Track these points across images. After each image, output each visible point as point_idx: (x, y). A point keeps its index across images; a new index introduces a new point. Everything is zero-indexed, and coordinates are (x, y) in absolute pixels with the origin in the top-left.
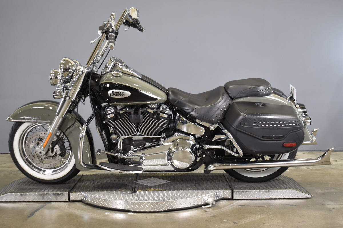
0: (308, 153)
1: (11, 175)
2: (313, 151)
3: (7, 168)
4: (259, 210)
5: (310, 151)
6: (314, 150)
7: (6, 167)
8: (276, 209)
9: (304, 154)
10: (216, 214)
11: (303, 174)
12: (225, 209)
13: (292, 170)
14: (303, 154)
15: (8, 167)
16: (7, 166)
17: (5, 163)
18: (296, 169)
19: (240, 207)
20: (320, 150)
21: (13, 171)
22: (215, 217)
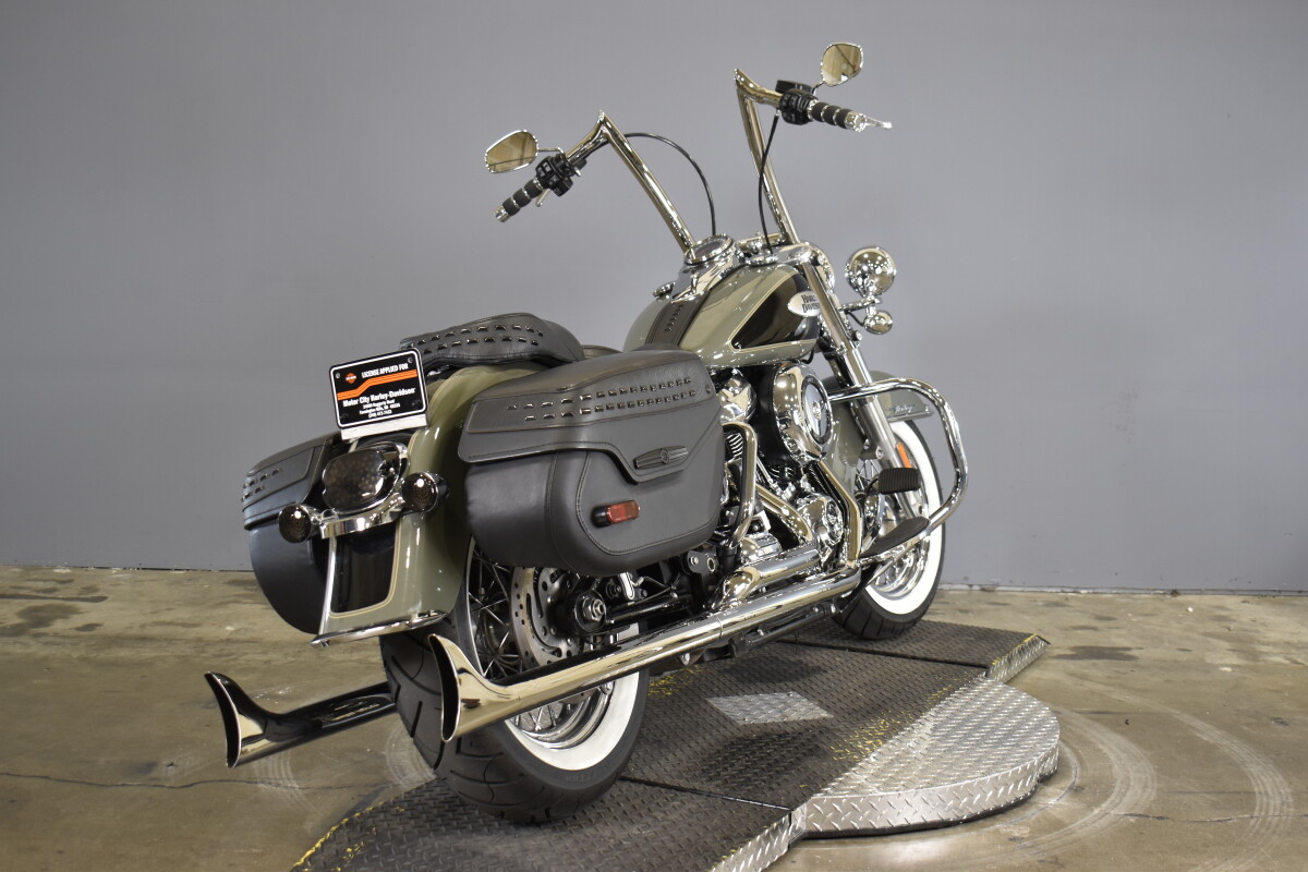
0: (1256, 599)
1: (206, 658)
2: (1275, 594)
3: (181, 630)
4: (1211, 837)
5: (1264, 594)
6: (1280, 591)
7: (178, 624)
8: (1274, 833)
9: (1246, 605)
10: (1057, 852)
11: (1288, 683)
12: (1081, 827)
13: (1238, 666)
14: (1244, 602)
15: (184, 625)
16: (180, 621)
17: (169, 609)
18: (1252, 663)
19: (1132, 820)
20: (1300, 592)
21: (210, 643)
22: (1062, 866)
